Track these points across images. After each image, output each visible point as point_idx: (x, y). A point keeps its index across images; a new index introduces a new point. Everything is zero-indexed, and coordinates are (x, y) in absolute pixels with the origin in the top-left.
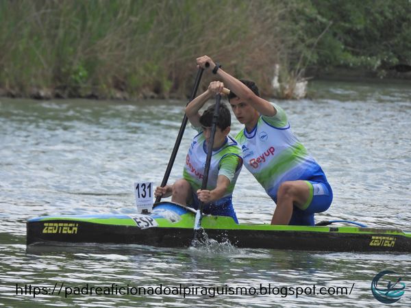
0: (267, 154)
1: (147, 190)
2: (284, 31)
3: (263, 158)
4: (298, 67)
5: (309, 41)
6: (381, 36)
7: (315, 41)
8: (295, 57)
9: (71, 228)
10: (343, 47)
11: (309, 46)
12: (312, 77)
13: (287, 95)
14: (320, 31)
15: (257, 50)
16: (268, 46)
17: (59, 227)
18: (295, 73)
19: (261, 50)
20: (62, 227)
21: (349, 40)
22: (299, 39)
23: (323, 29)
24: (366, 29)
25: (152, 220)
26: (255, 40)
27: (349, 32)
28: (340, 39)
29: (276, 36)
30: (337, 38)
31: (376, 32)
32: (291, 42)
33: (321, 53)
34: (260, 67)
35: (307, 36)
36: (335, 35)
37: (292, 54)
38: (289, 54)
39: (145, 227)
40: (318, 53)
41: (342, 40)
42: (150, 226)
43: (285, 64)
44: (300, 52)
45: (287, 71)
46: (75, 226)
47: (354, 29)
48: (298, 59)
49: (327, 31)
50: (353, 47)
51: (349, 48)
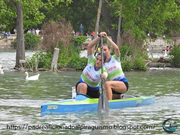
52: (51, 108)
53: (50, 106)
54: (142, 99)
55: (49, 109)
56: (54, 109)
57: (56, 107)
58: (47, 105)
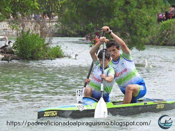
0: (124, 71)
1: (81, 93)
3: (122, 73)
9: (55, 113)
17: (50, 113)
20: (51, 113)
25: (84, 107)
39: (82, 110)
42: (84, 109)
46: (56, 112)
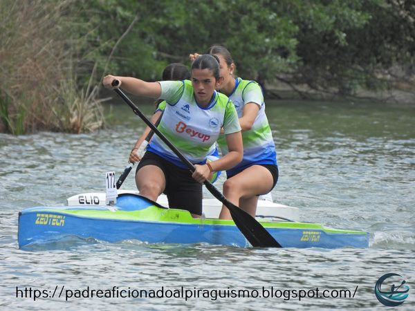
2: (68, 32)
4: (90, 82)
5: (105, 44)
6: (211, 36)
7: (113, 45)
8: (84, 68)
10: (155, 53)
11: (106, 53)
12: (110, 98)
13: (75, 125)
14: (121, 30)
15: (30, 61)
16: (45, 53)
18: (85, 92)
19: (35, 60)
21: (164, 42)
22: (90, 41)
23: (125, 29)
24: (187, 26)
26: (27, 45)
27: (162, 31)
28: (150, 42)
29: (56, 39)
30: (147, 40)
31: (203, 31)
32: (78, 48)
33: (123, 62)
34: (34, 85)
35: (101, 38)
36: (143, 35)
37: (81, 65)
38: (75, 64)
40: (119, 62)
41: (154, 43)
43: (71, 80)
44: (93, 63)
45: (73, 90)
47: (171, 26)
48: (90, 71)
49: (130, 31)
50: (171, 53)
51: (164, 55)
52: (46, 223)
53: (43, 215)
54: (322, 231)
55: (41, 223)
56: (53, 224)
57: (59, 221)
58: (36, 213)
